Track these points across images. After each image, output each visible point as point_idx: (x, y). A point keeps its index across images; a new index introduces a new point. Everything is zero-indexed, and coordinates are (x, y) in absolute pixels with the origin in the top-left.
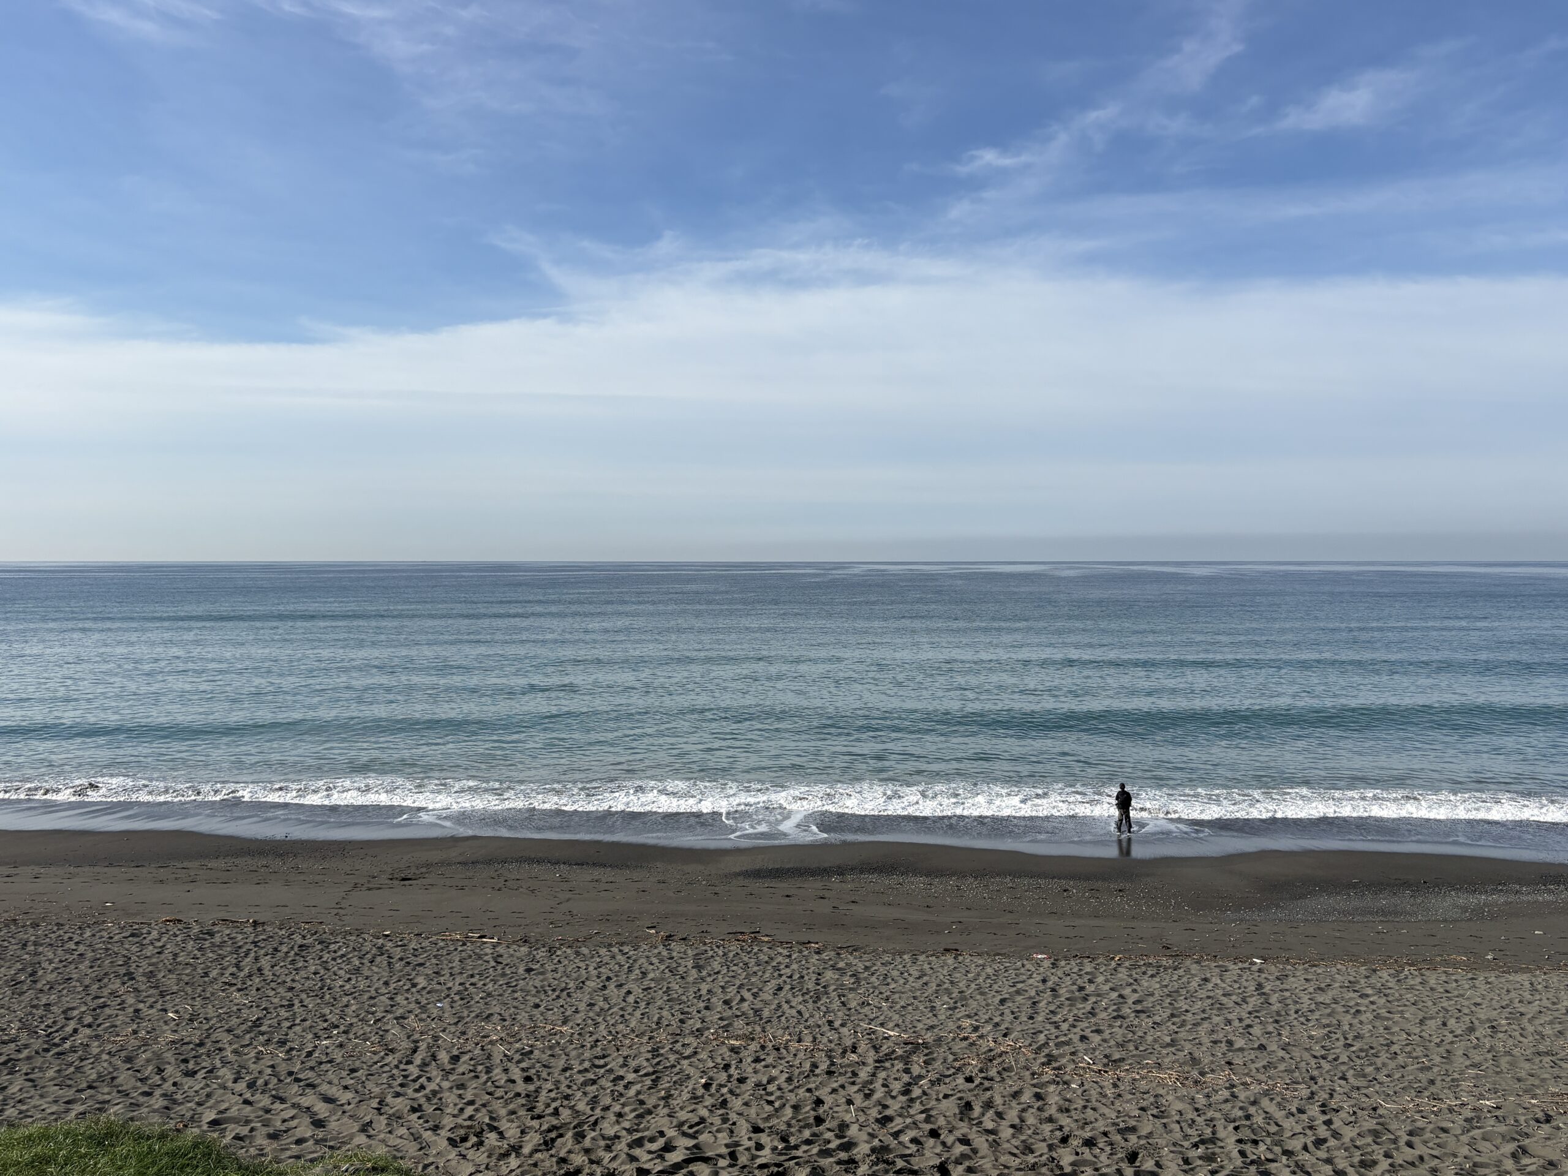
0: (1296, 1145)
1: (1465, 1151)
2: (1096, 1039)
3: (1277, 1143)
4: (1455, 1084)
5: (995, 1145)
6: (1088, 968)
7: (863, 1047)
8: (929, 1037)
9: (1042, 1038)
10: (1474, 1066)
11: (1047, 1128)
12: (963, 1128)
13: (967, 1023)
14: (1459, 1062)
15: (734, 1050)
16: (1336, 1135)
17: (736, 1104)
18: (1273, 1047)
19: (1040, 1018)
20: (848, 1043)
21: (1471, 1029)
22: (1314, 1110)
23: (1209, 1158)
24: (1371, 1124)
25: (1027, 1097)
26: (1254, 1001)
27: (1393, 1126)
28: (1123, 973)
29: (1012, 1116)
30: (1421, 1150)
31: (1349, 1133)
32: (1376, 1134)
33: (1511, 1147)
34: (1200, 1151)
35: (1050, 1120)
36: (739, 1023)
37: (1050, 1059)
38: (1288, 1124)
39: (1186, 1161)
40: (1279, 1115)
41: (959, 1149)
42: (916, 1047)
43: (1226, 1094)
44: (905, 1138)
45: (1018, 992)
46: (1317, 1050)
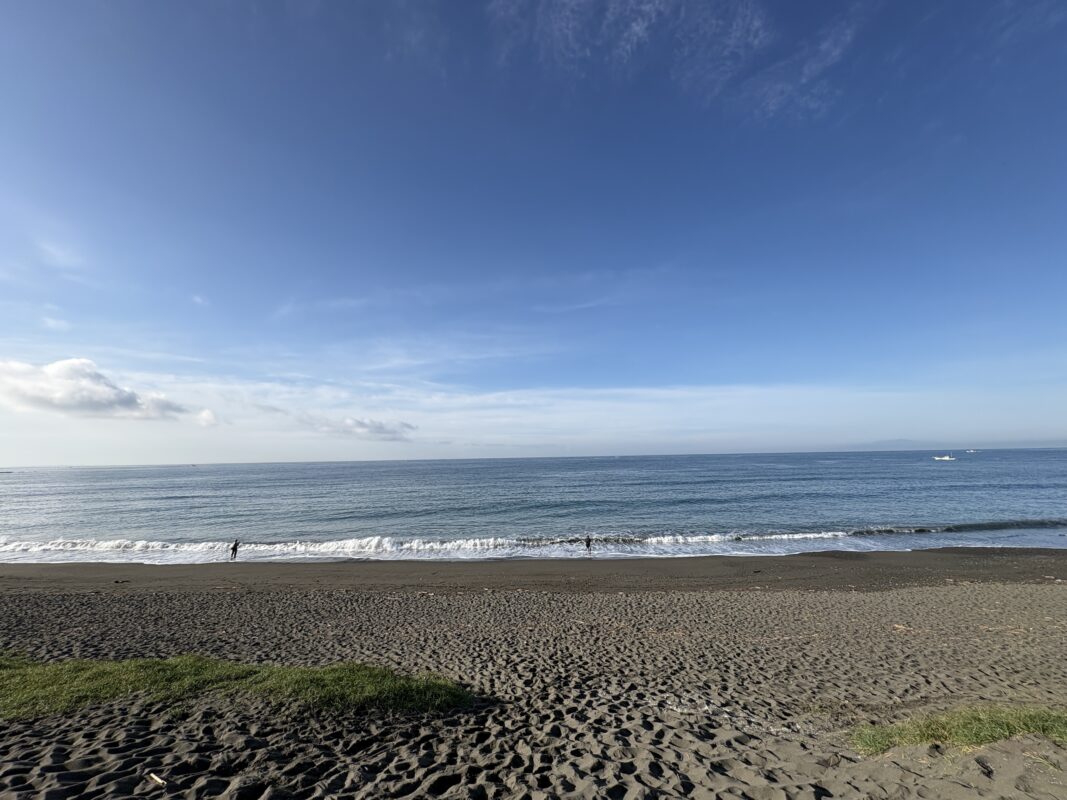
0: (731, 655)
1: (786, 655)
2: (651, 622)
3: (725, 655)
4: (772, 632)
5: (634, 661)
6: (638, 596)
7: (574, 628)
8: (594, 623)
9: (633, 622)
10: (777, 625)
11: (648, 654)
12: (621, 656)
13: (606, 618)
14: (772, 625)
15: (531, 631)
16: (742, 651)
17: (540, 650)
18: (710, 622)
19: (630, 615)
20: (568, 626)
21: (771, 613)
22: (732, 643)
23: (706, 662)
24: (752, 647)
25: (637, 642)
26: (698, 606)
27: (760, 647)
28: (650, 598)
29: (634, 650)
30: (772, 656)
31: (746, 651)
32: (755, 651)
33: (800, 654)
34: (702, 660)
35: (648, 651)
36: (529, 622)
37: (639, 630)
38: (725, 648)
39: (699, 664)
40: (721, 645)
41: (623, 663)
42: (592, 628)
43: (701, 639)
44: (604, 659)
45: (619, 606)
46: (724, 622)
